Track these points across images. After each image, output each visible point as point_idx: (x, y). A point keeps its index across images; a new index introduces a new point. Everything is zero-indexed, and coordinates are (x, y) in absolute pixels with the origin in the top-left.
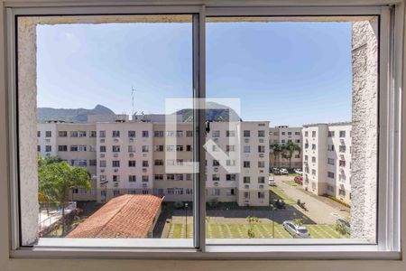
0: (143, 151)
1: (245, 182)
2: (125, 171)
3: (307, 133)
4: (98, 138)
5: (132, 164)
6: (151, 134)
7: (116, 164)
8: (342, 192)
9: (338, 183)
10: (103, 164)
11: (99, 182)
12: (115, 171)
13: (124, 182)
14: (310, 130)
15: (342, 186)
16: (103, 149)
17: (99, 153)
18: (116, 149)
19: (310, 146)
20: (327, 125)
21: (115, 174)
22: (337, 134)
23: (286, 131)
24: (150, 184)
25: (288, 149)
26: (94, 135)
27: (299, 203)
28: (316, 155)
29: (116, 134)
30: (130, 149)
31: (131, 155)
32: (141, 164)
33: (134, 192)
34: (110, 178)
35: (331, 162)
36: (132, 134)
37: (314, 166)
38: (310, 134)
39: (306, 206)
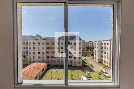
0: (43, 49)
1: (74, 59)
2: (37, 55)
3: (95, 43)
4: (28, 45)
5: (39, 53)
6: (45, 43)
7: (34, 53)
8: (105, 62)
9: (104, 59)
10: (30, 53)
11: (29, 59)
12: (34, 55)
13: (37, 59)
14: (96, 42)
15: (105, 60)
16: (30, 48)
17: (28, 49)
18: (34, 48)
19: (96, 48)
20: (101, 41)
21: (34, 56)
22: (104, 44)
23: (91, 43)
24: (45, 59)
25: (92, 48)
26: (27, 44)
27: (91, 65)
28: (98, 50)
29: (34, 43)
30: (39, 48)
31: (39, 50)
32: (42, 53)
33: (40, 62)
34: (32, 57)
35: (102, 52)
36: (39, 44)
37: (97, 54)
38: (96, 44)
39: (93, 66)
